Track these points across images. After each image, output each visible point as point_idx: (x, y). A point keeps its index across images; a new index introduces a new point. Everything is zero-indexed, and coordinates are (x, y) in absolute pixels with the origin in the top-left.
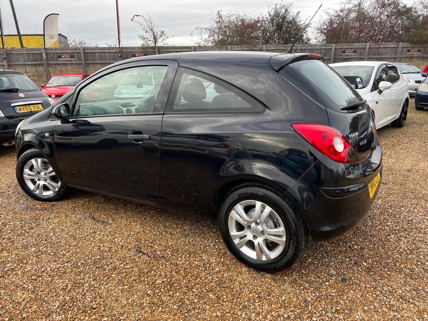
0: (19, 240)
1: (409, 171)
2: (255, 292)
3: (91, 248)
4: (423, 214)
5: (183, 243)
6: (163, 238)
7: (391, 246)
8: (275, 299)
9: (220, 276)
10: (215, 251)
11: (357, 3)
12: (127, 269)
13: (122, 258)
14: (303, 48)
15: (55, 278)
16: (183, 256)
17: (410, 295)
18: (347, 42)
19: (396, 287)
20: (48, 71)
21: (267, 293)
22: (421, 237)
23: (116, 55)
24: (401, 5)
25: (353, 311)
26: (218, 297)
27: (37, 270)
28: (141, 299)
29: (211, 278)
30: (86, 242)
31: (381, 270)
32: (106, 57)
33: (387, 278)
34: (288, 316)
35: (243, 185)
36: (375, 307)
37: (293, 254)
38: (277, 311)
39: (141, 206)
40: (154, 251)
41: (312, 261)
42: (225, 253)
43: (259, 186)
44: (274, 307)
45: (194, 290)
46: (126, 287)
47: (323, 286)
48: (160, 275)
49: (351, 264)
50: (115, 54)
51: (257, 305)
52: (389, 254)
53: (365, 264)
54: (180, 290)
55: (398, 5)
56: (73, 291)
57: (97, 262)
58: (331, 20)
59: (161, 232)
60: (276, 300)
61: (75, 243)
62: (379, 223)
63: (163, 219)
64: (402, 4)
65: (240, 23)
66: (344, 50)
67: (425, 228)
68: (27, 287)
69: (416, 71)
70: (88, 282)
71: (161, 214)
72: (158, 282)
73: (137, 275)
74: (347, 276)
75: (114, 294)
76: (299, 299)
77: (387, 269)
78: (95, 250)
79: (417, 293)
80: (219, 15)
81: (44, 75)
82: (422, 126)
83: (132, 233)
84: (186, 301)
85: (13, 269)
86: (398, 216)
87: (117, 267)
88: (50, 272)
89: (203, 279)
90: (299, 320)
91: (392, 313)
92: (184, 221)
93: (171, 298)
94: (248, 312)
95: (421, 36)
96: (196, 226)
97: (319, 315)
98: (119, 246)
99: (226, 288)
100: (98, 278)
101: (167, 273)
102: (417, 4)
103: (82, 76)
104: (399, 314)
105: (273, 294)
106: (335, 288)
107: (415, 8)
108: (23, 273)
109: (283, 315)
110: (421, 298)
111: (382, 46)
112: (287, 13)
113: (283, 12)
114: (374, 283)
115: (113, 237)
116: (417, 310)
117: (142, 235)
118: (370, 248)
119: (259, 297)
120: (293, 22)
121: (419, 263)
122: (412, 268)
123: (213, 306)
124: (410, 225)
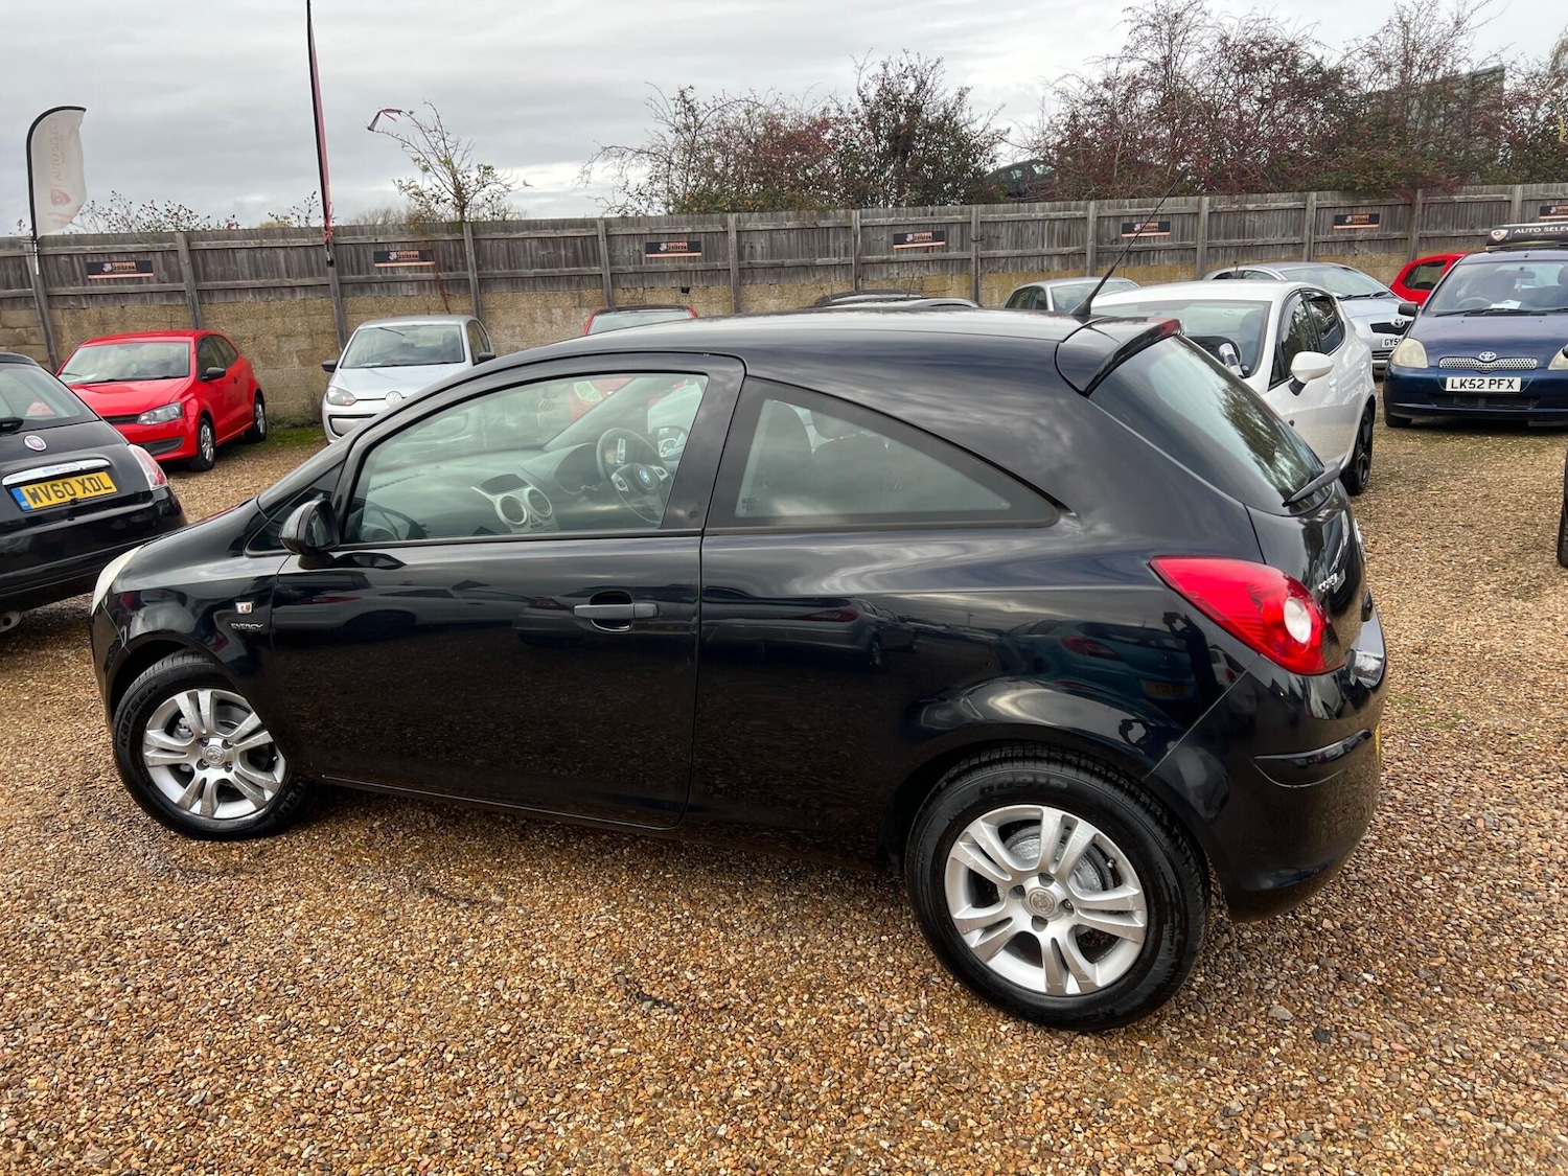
0: (197, 991)
1: (1420, 652)
2: (1063, 1097)
3: (465, 998)
4: (1500, 800)
5: (773, 954)
6: (702, 943)
7: (1431, 911)
8: (1132, 1117)
9: (934, 1056)
10: (891, 974)
11: (1157, 58)
12: (618, 1057)
13: (586, 1025)
14: (990, 217)
15: (384, 1113)
16: (790, 1000)
17: (1525, 1064)
18: (1138, 194)
19: (1480, 1044)
20: (52, 321)
21: (1101, 1100)
22: (1514, 877)
23: (313, 257)
24: (1305, 61)
25: (1374, 1128)
26: (952, 1125)
27: (309, 1090)
28: (705, 1154)
29: (909, 1064)
30: (441, 978)
31: (1422, 993)
32: (278, 263)
33: (1447, 1017)
34: (1190, 1166)
35: (993, 757)
36: (1436, 1113)
37: (1172, 966)
38: (1148, 1152)
39: (581, 832)
40: (688, 991)
41: (1210, 982)
42: (925, 979)
43: (1049, 760)
44: (1137, 1140)
45: (867, 1110)
46: (638, 1121)
47: (1263, 1061)
48: (739, 1072)
49: (1327, 980)
50: (312, 252)
51: (1081, 1139)
52: (1433, 940)
53: (1370, 978)
54: (822, 1115)
55: (1295, 63)
56: (465, 1152)
57: (507, 1044)
58: (1074, 117)
59: (684, 921)
60: (1136, 1119)
61: (400, 985)
62: (1375, 838)
63: (675, 877)
64: (1309, 58)
65: (760, 130)
66: (1127, 221)
67: (1519, 847)
68: (300, 1154)
69: (1372, 292)
70: (505, 1114)
71: (661, 859)
72: (738, 1093)
73: (660, 1076)
74: (1326, 1021)
75: (608, 1148)
76: (1203, 1109)
77: (1438, 989)
78: (481, 1003)
79: (1543, 1056)
80: (685, 101)
81: (33, 340)
82: (1421, 489)
83: (589, 934)
84: (852, 1147)
85: (218, 1096)
86: (1426, 811)
87: (582, 1055)
88: (357, 1093)
89: (883, 1070)
90: (1223, 1173)
91: (1486, 1123)
92: (750, 879)
93: (800, 1143)
94: (1061, 1166)
95: (1378, 168)
96: (797, 893)
97: (1277, 1152)
98: (563, 984)
99: (966, 1096)
100: (532, 1099)
101: (758, 1061)
102: (1356, 56)
103: (192, 339)
104: (1507, 1124)
105: (1120, 1101)
106: (1302, 1063)
107: (1351, 73)
108: (265, 1107)
109: (1171, 1165)
110: (1559, 1071)
111: (1250, 207)
112: (922, 93)
113: (912, 90)
114: (1413, 1036)
115: (527, 953)
116: (1556, 1107)
117: (626, 939)
118: (1374, 925)
119: (1080, 1114)
120: (946, 127)
121: (1529, 961)
122: (1510, 977)
123: (944, 1158)
124: (1471, 838)
